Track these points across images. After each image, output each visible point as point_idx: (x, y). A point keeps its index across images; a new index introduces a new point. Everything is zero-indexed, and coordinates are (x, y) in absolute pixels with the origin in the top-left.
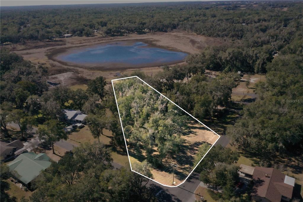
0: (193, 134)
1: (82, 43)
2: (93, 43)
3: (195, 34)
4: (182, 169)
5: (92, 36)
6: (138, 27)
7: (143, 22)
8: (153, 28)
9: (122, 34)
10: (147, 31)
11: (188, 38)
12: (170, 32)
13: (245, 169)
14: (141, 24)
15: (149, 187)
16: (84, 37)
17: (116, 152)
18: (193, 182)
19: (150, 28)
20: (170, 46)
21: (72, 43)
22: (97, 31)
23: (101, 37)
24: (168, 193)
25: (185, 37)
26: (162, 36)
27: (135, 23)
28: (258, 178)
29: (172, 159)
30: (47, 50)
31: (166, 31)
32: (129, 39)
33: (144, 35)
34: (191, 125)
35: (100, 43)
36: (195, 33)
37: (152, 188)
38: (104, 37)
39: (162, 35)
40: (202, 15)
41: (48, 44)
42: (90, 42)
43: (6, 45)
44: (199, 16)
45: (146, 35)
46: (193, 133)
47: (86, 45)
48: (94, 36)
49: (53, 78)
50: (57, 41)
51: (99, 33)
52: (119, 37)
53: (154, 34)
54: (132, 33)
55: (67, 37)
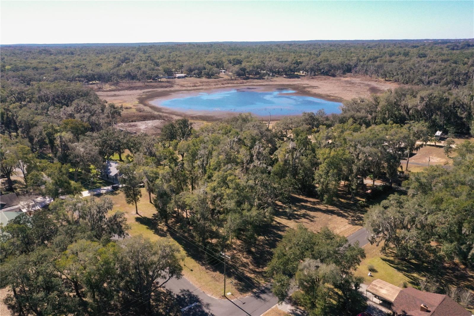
0: (307, 219)
1: (196, 86)
2: (214, 86)
3: (383, 80)
4: (254, 272)
5: (215, 78)
6: (288, 67)
7: (299, 61)
8: (312, 70)
9: (261, 78)
10: (304, 74)
11: (368, 85)
12: (341, 76)
13: (381, 288)
14: (294, 64)
15: (178, 294)
16: (204, 79)
17: (154, 230)
18: (264, 300)
19: (307, 69)
20: (332, 95)
21: (182, 86)
22: (224, 72)
23: (229, 80)
24: (207, 311)
25: (363, 84)
26: (326, 81)
27: (286, 61)
28: (404, 312)
29: (245, 253)
30: (143, 93)
31: (334, 76)
32: (271, 83)
33: (297, 79)
34: (311, 206)
35: (224, 87)
36: (383, 78)
37: (182, 296)
38: (233, 80)
39: (325, 79)
40: (402, 55)
41: (148, 86)
42: (210, 85)
43: (92, 84)
44: (398, 55)
45: (300, 79)
46: (307, 217)
47: (202, 89)
48: (218, 78)
49: (131, 126)
50: (163, 82)
51: (227, 75)
52: (256, 80)
53: (312, 78)
54: (277, 77)
55: (179, 78)
